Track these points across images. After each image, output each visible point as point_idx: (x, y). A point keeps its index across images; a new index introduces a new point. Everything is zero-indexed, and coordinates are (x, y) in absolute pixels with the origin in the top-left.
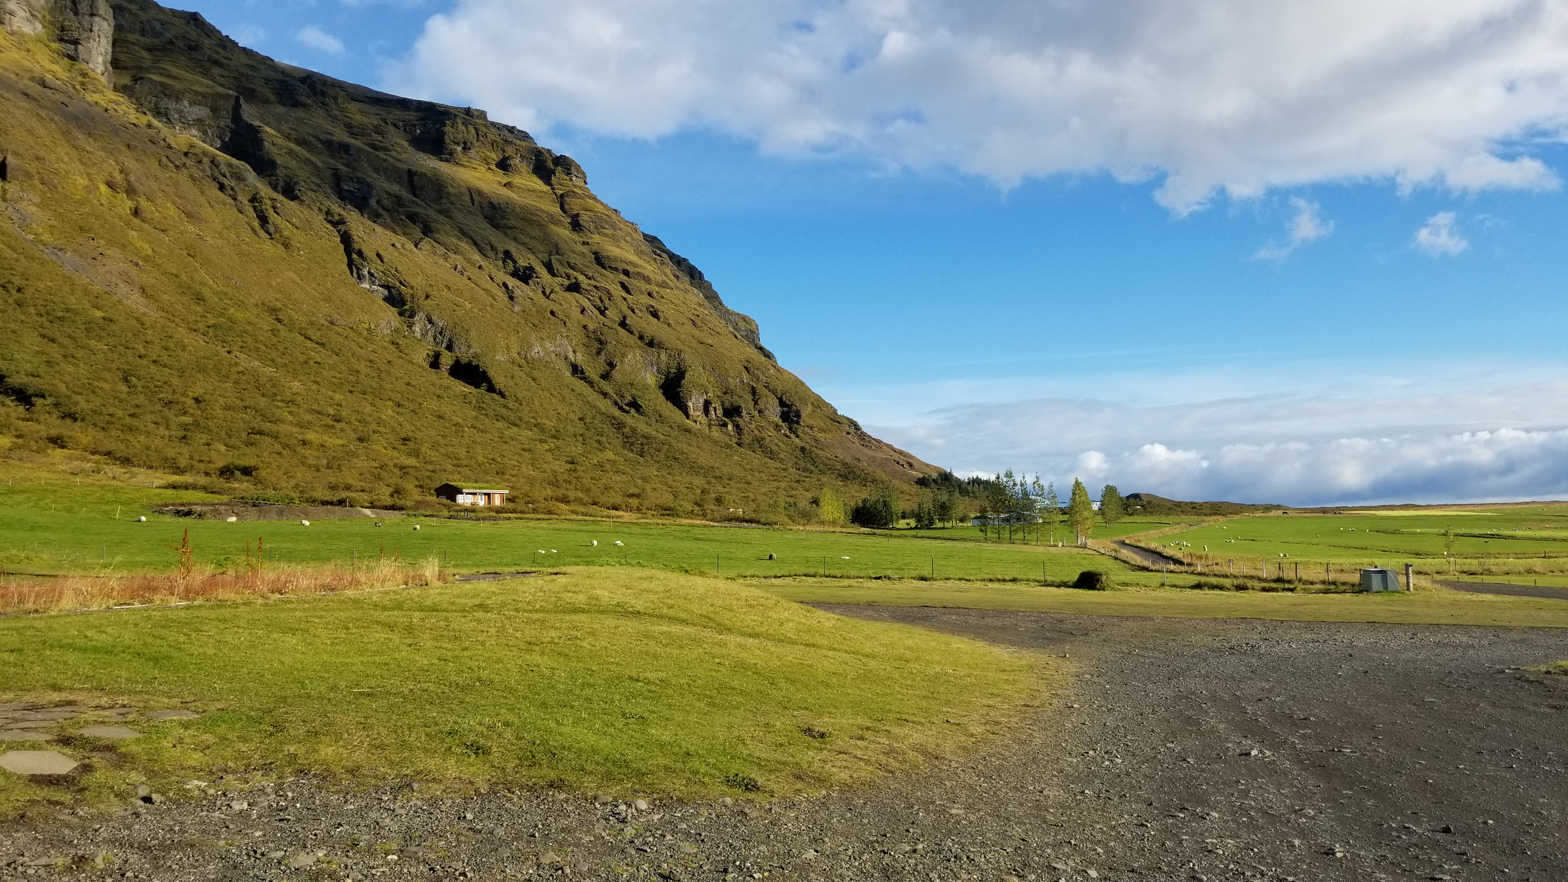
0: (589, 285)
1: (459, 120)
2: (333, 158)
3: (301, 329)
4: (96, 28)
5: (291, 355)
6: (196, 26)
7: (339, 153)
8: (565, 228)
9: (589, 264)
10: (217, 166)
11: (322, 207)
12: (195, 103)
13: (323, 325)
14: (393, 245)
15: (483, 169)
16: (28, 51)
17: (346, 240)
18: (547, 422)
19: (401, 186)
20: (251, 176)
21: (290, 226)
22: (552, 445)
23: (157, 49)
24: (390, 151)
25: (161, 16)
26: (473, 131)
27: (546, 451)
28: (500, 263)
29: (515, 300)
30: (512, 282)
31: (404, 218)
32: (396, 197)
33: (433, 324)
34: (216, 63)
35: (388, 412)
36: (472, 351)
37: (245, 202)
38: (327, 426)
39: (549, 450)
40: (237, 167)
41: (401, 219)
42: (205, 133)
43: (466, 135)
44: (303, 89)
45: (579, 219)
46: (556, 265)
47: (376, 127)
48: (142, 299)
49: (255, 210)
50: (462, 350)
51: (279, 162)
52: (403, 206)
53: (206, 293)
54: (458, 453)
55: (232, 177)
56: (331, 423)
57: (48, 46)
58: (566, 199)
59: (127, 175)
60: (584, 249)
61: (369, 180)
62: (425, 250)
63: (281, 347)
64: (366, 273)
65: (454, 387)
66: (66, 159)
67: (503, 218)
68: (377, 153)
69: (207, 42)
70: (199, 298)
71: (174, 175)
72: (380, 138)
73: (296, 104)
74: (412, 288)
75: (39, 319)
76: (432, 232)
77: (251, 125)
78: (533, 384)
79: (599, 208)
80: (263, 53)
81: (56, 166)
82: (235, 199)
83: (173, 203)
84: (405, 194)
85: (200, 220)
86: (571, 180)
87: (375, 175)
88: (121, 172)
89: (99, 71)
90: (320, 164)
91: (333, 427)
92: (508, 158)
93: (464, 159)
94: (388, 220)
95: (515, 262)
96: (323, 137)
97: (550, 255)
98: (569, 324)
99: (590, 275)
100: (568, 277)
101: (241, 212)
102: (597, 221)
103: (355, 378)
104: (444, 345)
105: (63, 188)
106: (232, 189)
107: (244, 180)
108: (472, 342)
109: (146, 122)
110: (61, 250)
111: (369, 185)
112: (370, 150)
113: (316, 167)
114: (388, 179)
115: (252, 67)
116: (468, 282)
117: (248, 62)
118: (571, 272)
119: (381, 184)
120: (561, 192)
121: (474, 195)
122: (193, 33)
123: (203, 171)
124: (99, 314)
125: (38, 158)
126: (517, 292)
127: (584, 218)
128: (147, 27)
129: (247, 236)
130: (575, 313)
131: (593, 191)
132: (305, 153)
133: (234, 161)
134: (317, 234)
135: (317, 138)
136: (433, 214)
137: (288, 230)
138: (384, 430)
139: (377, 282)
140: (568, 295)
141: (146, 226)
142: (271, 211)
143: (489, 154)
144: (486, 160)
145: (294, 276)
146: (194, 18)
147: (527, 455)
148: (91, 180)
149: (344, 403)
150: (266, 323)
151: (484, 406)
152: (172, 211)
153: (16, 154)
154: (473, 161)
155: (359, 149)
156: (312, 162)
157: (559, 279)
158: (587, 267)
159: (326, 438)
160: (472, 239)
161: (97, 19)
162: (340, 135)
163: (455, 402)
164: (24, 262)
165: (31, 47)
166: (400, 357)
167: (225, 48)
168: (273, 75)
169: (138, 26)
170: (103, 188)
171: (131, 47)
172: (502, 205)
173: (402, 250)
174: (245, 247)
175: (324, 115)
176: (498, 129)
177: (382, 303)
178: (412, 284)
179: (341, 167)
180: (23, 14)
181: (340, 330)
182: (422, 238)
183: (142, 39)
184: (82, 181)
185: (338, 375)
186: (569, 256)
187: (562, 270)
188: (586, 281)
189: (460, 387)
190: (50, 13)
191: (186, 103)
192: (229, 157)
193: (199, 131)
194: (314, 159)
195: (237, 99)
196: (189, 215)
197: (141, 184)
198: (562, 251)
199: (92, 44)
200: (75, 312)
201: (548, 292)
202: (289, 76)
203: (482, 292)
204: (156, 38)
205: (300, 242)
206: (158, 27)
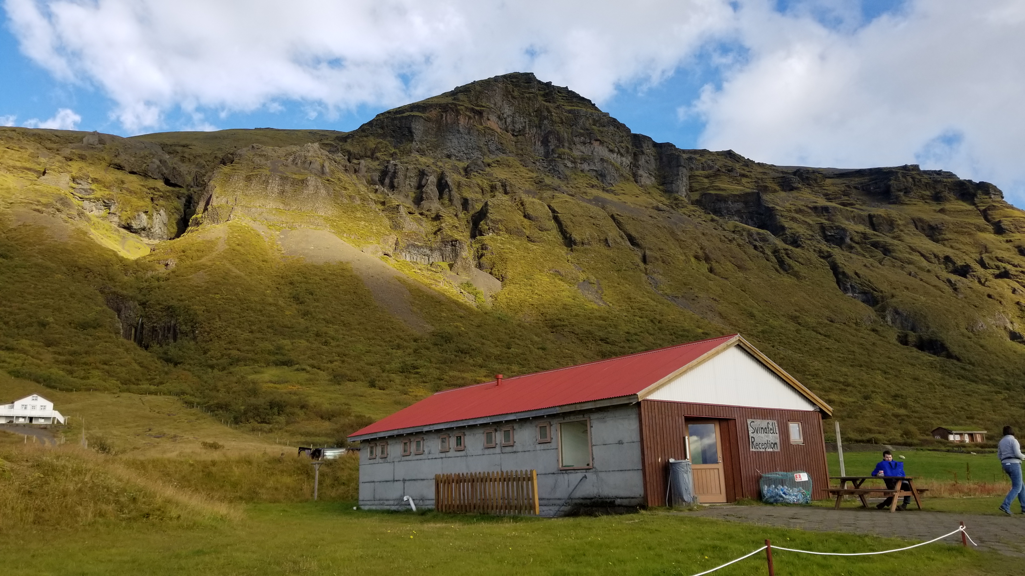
0: (1017, 271)
1: (899, 175)
2: (819, 216)
3: (813, 327)
4: (680, 173)
5: (810, 345)
6: (731, 158)
7: (822, 213)
8: (990, 232)
9: (1014, 256)
10: (751, 236)
11: (816, 249)
12: (735, 202)
13: (826, 324)
14: (865, 266)
15: (921, 204)
16: (649, 193)
17: (835, 268)
18: (999, 378)
19: (865, 226)
20: (772, 238)
21: (798, 264)
22: (1006, 395)
23: (711, 176)
24: (854, 205)
25: (712, 157)
26: (911, 180)
27: (1002, 400)
28: (943, 266)
29: (958, 290)
30: (954, 278)
31: (869, 246)
32: (862, 233)
33: (899, 314)
34: (743, 176)
35: (879, 377)
36: (930, 330)
37: (770, 253)
38: (841, 390)
39: (1005, 399)
40: (763, 234)
41: (868, 248)
42: (742, 217)
43: (906, 184)
44: (795, 179)
45: (1001, 224)
46: (987, 261)
47: (844, 191)
48: (721, 319)
49: (776, 258)
50: (923, 330)
51: (786, 226)
52: (867, 238)
53: (755, 312)
54: (934, 405)
55: (760, 240)
56: (843, 387)
57: (658, 189)
58: (988, 212)
59: (704, 250)
60: (1008, 245)
61: (843, 226)
62: (887, 265)
63: (803, 340)
64: (849, 286)
65: (922, 357)
66: (673, 247)
67: (940, 234)
68: (846, 208)
69: (737, 166)
70: (752, 316)
71: (729, 245)
72: (847, 198)
73: (792, 189)
74: (881, 292)
75: (671, 337)
76: (890, 252)
77: (768, 207)
78: (982, 350)
79: (1016, 213)
80: (769, 163)
81: (669, 252)
82: (764, 253)
83: (730, 261)
84: (869, 231)
85: (746, 269)
86: (990, 198)
87: (847, 222)
88: (701, 248)
89: (684, 196)
90: (811, 222)
91: (845, 390)
92: (940, 192)
93: (906, 200)
94: (859, 249)
95: (954, 263)
96: (811, 205)
97: (981, 254)
98: (1004, 302)
99: (1016, 263)
100: (998, 267)
101: (768, 260)
102: (1016, 223)
103: (853, 357)
104: (909, 328)
105: (674, 263)
106: (761, 247)
107: (767, 241)
108: (930, 324)
109: (710, 218)
110: (676, 297)
111: (844, 230)
112: (842, 207)
113: (809, 224)
114: (856, 223)
115: (764, 173)
116: (921, 283)
117: (761, 170)
118: (1000, 264)
119: (852, 227)
120: (984, 208)
121: (917, 222)
122: (730, 163)
123: (745, 240)
124: (700, 331)
125: (660, 249)
126: (959, 285)
127: (1006, 223)
128: (705, 165)
129: (773, 274)
130: (1008, 292)
131: (1010, 202)
132: (801, 217)
133: (761, 231)
134: (815, 267)
135: (807, 206)
136: (889, 240)
137: (796, 267)
138: (879, 390)
139: (857, 291)
140: (999, 281)
141: (717, 277)
142: (786, 257)
143: (924, 192)
144: (922, 198)
145: (805, 295)
146: (730, 154)
147: (988, 404)
148: (686, 256)
149: (849, 374)
150: (792, 326)
151: (947, 368)
152: (730, 266)
153: (650, 249)
154: (913, 200)
155: (834, 208)
156: (806, 222)
157: (991, 270)
158: (1013, 258)
159: (843, 398)
160: (919, 252)
161: (680, 168)
162: (822, 202)
163: (924, 368)
164: (660, 306)
165: (651, 191)
166: (881, 340)
167: (747, 166)
168: (777, 175)
169: (700, 166)
170: (693, 259)
171: (699, 178)
172: (939, 226)
173: (871, 268)
174: (773, 281)
175: (810, 192)
176: (929, 174)
177: (862, 304)
178: (881, 289)
179: (824, 221)
180: (646, 175)
181: (838, 326)
182: (884, 258)
183: (702, 172)
184: (683, 258)
185: (842, 356)
186: (997, 253)
187: (992, 263)
188: (1014, 269)
189: (926, 357)
190: (658, 171)
191: (730, 202)
192: (757, 229)
193: (739, 217)
194: (807, 220)
195: (758, 194)
196: (739, 267)
197: (712, 253)
198: (990, 250)
199: (679, 182)
200: (688, 331)
201: (983, 281)
202: (786, 173)
203: (932, 288)
204: (710, 170)
205: (805, 273)
206: (710, 162)
